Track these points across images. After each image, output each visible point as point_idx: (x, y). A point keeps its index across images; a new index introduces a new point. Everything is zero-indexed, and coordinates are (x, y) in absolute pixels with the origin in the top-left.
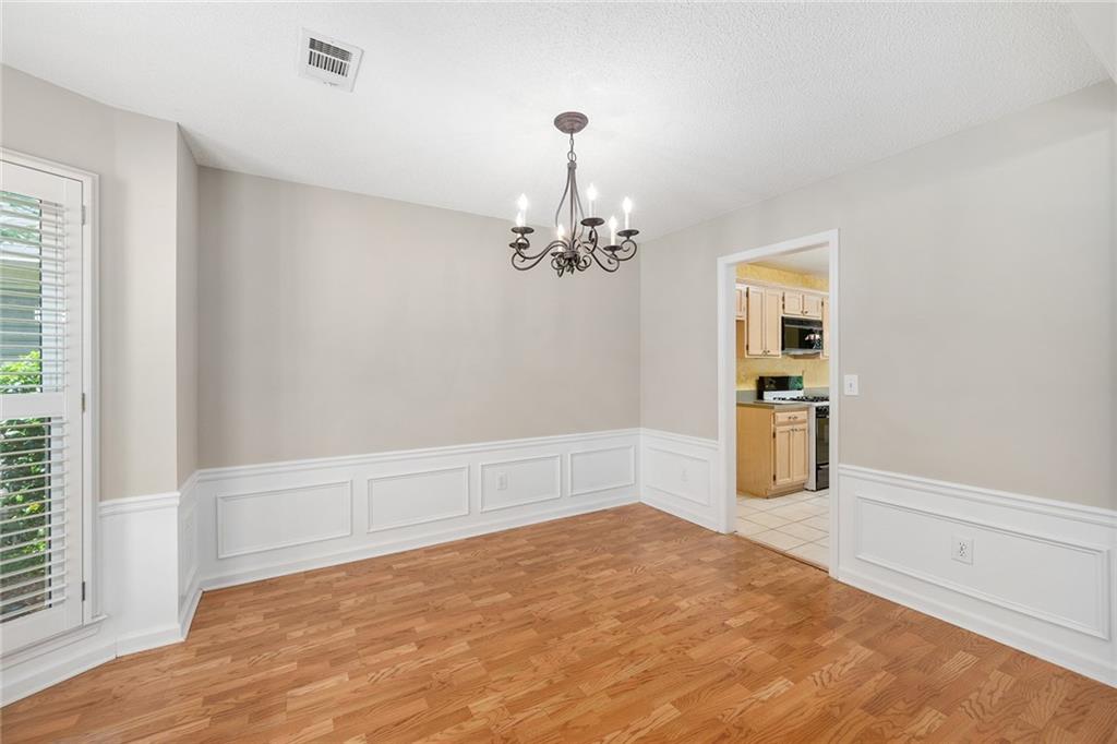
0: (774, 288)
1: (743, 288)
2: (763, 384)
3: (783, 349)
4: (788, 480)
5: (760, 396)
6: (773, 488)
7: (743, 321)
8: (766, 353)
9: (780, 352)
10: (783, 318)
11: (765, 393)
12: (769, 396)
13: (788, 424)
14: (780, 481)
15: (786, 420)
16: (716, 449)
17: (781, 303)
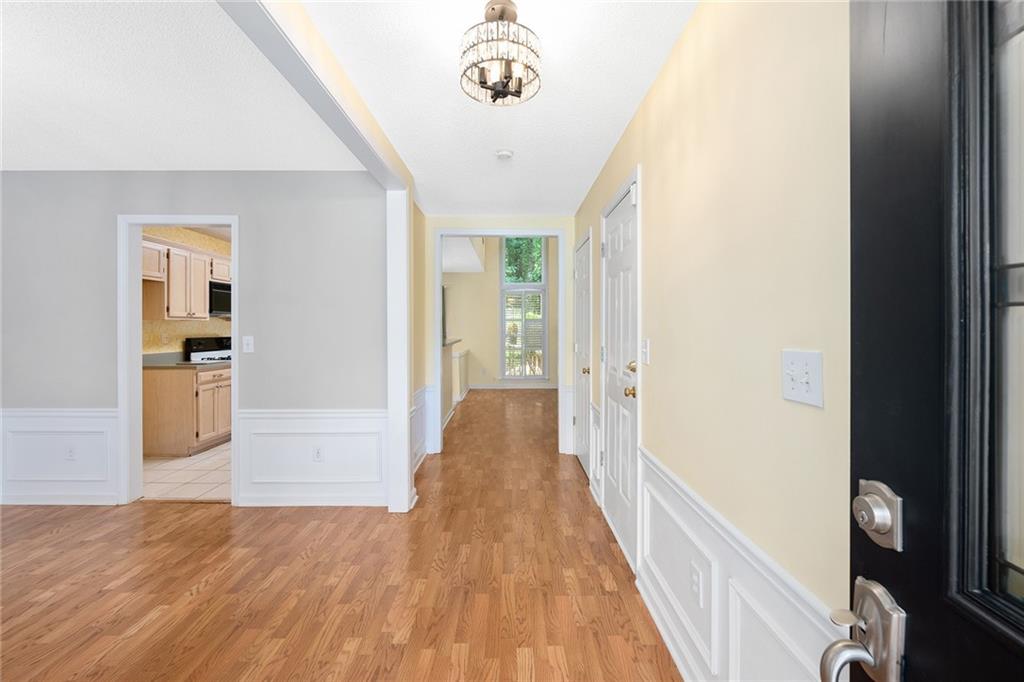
0: (200, 253)
1: (163, 248)
2: (191, 345)
3: (211, 311)
4: (213, 434)
5: (187, 358)
6: (196, 444)
7: (163, 283)
8: (191, 316)
9: (207, 314)
10: (210, 283)
11: (192, 354)
12: (196, 357)
13: (213, 382)
14: (203, 437)
15: (211, 378)
16: (116, 417)
17: (209, 269)
